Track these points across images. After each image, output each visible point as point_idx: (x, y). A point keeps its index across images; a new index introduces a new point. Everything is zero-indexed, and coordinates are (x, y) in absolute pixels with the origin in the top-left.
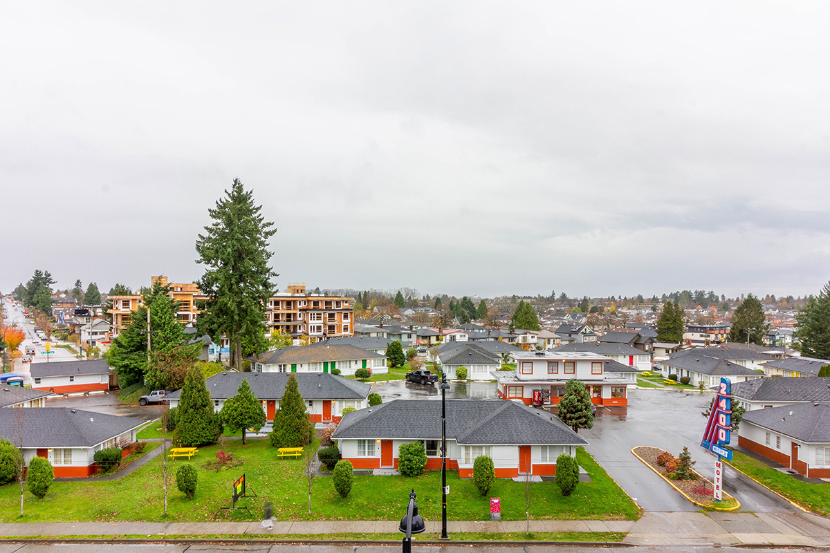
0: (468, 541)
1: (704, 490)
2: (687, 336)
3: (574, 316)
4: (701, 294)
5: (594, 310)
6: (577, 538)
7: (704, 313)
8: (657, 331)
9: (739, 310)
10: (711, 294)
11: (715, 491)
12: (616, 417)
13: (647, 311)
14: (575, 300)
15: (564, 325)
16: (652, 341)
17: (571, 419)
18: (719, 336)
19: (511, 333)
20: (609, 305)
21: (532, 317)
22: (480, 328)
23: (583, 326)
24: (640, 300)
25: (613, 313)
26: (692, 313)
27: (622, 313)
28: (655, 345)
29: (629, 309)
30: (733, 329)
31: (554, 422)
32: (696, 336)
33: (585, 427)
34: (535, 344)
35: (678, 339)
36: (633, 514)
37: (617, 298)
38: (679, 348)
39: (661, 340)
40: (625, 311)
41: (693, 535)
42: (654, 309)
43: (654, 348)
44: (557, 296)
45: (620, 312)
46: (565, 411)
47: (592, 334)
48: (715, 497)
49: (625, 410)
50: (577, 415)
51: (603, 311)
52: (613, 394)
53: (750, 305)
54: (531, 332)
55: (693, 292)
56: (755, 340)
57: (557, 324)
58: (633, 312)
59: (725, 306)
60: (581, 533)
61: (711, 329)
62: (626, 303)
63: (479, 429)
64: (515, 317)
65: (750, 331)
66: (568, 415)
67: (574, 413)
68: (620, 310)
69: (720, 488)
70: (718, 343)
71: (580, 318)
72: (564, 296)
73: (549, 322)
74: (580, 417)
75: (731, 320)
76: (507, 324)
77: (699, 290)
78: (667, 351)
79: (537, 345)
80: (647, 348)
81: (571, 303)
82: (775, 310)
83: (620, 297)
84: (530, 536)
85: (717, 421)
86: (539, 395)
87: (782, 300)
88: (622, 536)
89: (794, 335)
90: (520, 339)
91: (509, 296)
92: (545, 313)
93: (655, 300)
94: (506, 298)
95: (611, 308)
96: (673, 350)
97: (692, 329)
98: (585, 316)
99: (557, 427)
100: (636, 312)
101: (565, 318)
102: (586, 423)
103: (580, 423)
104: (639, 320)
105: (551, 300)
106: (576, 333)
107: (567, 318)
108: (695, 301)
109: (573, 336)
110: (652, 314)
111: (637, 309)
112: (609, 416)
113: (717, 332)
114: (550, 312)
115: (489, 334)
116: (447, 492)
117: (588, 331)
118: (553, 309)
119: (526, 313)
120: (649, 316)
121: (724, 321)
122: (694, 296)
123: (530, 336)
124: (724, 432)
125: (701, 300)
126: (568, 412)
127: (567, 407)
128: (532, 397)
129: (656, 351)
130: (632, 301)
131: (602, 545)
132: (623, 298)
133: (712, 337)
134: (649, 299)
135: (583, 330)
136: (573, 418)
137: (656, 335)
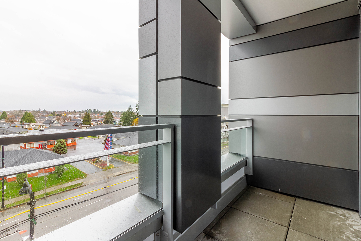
0: (17, 205)
1: (104, 164)
2: (92, 122)
3: (50, 117)
4: (95, 110)
5: (58, 115)
6: (66, 189)
7: (96, 116)
8: (82, 121)
9: (106, 115)
10: (98, 110)
11: (108, 163)
12: (73, 149)
13: (78, 116)
14: (50, 112)
15: (46, 120)
16: (81, 124)
17: (59, 151)
18: (101, 122)
19: (22, 124)
20: (64, 114)
21: (31, 118)
22: (3, 123)
23: (55, 121)
24: (75, 112)
25: (66, 116)
26: (92, 116)
27: (69, 116)
28: (82, 126)
29: (71, 115)
30: (105, 120)
31: (52, 153)
32: (94, 123)
33: (64, 153)
34: (34, 128)
35: (89, 124)
36: (84, 176)
37: (66, 111)
38: (90, 126)
39: (84, 124)
40: (70, 115)
41: (103, 177)
42: (80, 115)
43: (82, 127)
44: (41, 110)
45: (68, 116)
46: (56, 149)
47: (58, 123)
48: (107, 165)
49: (76, 146)
50: (61, 149)
51: (61, 115)
52: (71, 142)
53: (109, 113)
54: (32, 123)
55: (92, 110)
56: (111, 123)
57: (43, 120)
58: (73, 116)
59: (102, 114)
60: (67, 187)
61: (99, 120)
62: (70, 113)
63: (18, 161)
64: (23, 118)
65: (110, 120)
66: (58, 150)
67: (60, 149)
68: (68, 115)
69: (109, 163)
70: (101, 124)
71: (52, 118)
72: (44, 110)
73: (39, 120)
74: (62, 150)
75: (104, 118)
76: (18, 121)
77: (94, 109)
78: (86, 127)
79: (35, 128)
80: (80, 127)
81: (48, 113)
82: (115, 115)
83: (67, 111)
84: (47, 194)
85: (108, 144)
86: (42, 145)
87: (116, 112)
88: (81, 184)
89: (120, 121)
90: (27, 126)
91: (17, 110)
92: (36, 117)
93: (80, 112)
94: (16, 111)
95: (65, 114)
96: (88, 127)
97: (93, 121)
98: (54, 117)
99: (54, 155)
100: (74, 116)
101: (46, 118)
102: (64, 152)
103: (62, 152)
104: (75, 118)
105: (39, 112)
106: (52, 123)
107: (47, 118)
108: (93, 112)
109: (51, 124)
110: (79, 116)
111: (74, 115)
112: (71, 149)
113: (100, 121)
114: (38, 116)
115: (10, 125)
116: (5, 188)
117: (57, 122)
118: (40, 115)
119: (29, 117)
120: (78, 117)
121: (102, 118)
122: (92, 111)
123: (32, 125)
124: (110, 147)
125: (95, 112)
126: (57, 149)
127: (57, 148)
128: (38, 147)
129: (83, 127)
130: (72, 112)
131: (75, 188)
132: (69, 111)
133: (99, 123)
134: (78, 112)
135: (55, 122)
136: (60, 151)
137: (82, 123)
